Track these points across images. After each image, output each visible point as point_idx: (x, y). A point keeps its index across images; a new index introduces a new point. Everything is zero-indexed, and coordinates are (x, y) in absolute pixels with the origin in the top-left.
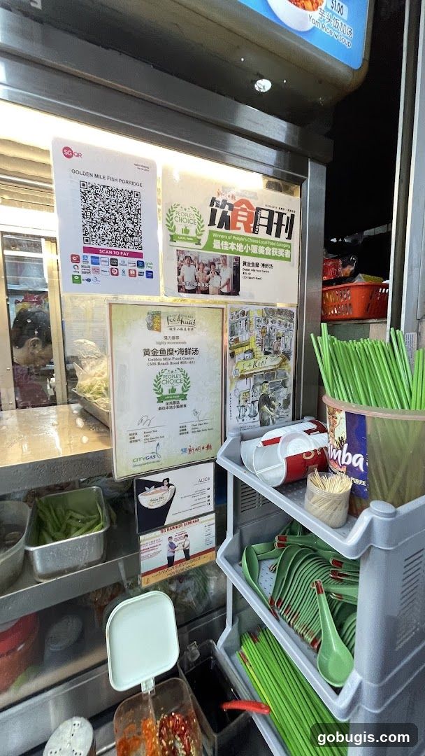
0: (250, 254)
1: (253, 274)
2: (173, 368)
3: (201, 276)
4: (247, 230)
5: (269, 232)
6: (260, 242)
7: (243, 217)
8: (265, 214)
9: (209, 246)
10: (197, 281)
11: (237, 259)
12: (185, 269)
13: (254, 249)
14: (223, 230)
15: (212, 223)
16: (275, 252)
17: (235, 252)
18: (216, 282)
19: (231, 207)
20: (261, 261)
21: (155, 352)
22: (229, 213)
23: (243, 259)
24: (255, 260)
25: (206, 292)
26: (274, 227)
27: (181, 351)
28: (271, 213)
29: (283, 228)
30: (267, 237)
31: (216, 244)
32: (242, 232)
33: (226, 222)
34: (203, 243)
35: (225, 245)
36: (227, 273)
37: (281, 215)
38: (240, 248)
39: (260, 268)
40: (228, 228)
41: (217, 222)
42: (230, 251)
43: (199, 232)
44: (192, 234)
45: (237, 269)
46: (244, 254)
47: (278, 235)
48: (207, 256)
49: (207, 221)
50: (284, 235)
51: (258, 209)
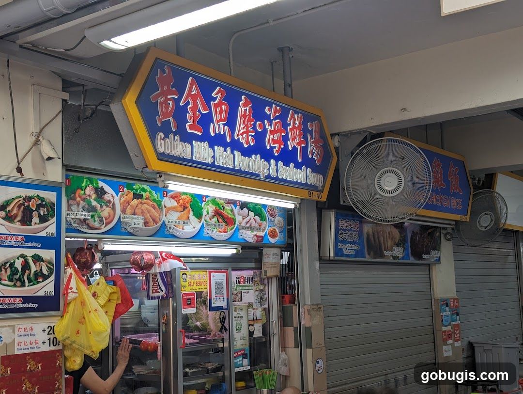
0: (244, 290)
1: (245, 295)
6: (247, 286)
7: (242, 280)
8: (247, 278)
9: (236, 290)
13: (245, 288)
14: (238, 285)
16: (249, 288)
18: (237, 298)
19: (240, 278)
20: (246, 291)
22: (240, 280)
23: (243, 291)
25: (236, 301)
26: (249, 281)
29: (251, 281)
30: (248, 284)
32: (242, 284)
33: (239, 282)
35: (239, 288)
36: (240, 296)
37: (250, 277)
38: (242, 288)
41: (237, 283)
43: (234, 286)
47: (250, 283)
48: (236, 292)
49: (235, 282)
51: (245, 277)
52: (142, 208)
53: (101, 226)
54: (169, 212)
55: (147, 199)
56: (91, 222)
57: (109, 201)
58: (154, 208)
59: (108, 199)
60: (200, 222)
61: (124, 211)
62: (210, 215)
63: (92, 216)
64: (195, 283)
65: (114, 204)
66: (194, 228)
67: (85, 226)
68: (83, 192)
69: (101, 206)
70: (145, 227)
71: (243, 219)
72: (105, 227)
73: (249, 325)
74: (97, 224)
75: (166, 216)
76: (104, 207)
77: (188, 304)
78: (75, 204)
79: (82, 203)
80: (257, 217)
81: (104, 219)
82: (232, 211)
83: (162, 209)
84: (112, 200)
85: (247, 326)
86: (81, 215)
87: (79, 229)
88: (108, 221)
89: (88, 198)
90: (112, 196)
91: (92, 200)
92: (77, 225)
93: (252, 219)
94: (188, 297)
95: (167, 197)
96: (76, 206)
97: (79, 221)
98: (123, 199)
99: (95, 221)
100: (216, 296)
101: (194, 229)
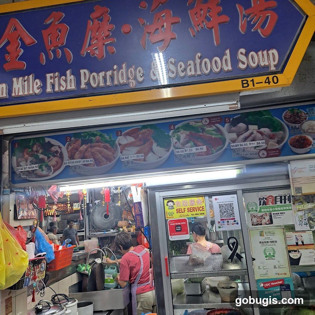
0: (275, 211)
1: (277, 217)
2: (269, 247)
3: (259, 220)
4: (273, 204)
5: (281, 202)
6: (278, 206)
7: (270, 200)
8: (279, 198)
9: (260, 211)
10: (258, 222)
11: (271, 213)
12: (253, 219)
13: (276, 209)
14: (264, 206)
15: (260, 205)
16: (285, 208)
17: (269, 211)
18: (264, 221)
19: (266, 199)
20: (279, 212)
21: (263, 243)
22: (266, 201)
23: (273, 213)
24: (277, 212)
25: (261, 224)
26: (283, 201)
27: (271, 242)
28: (281, 197)
29: (287, 200)
30: (281, 204)
31: (263, 210)
32: (271, 205)
33: (265, 203)
34: (258, 211)
35: (266, 210)
36: (268, 218)
37: (285, 197)
38: (271, 209)
39: (280, 214)
40: (266, 205)
41: (262, 204)
42: (267, 211)
43: (257, 208)
44: (254, 209)
45: (271, 216)
46: (273, 211)
47: (285, 203)
48: (260, 214)
49: (258, 204)
50: (287, 202)
51: (276, 197)
52: (93, 151)
53: (49, 173)
54: (126, 148)
55: (97, 142)
56: (40, 172)
57: (57, 152)
58: (106, 148)
59: (55, 150)
60: (168, 151)
61: (72, 157)
62: (181, 141)
63: (40, 167)
64: (186, 209)
65: (61, 154)
66: (160, 157)
67: (33, 176)
68: (30, 150)
69: (49, 158)
70: (97, 166)
71: (238, 136)
72: (53, 173)
73: (290, 252)
74: (45, 173)
75: (121, 153)
76: (52, 157)
77: (177, 231)
78: (23, 161)
79: (30, 159)
80: (262, 130)
81: (52, 167)
82: (218, 130)
83: (116, 147)
84: (59, 151)
85: (285, 252)
86: (29, 168)
87: (28, 179)
88: (56, 168)
89: (35, 153)
90: (59, 147)
91: (39, 154)
92: (25, 176)
93: (255, 132)
94: (177, 224)
95: (121, 135)
96: (24, 162)
97: (27, 173)
98: (70, 148)
99: (43, 170)
100: (221, 220)
101: (160, 159)
